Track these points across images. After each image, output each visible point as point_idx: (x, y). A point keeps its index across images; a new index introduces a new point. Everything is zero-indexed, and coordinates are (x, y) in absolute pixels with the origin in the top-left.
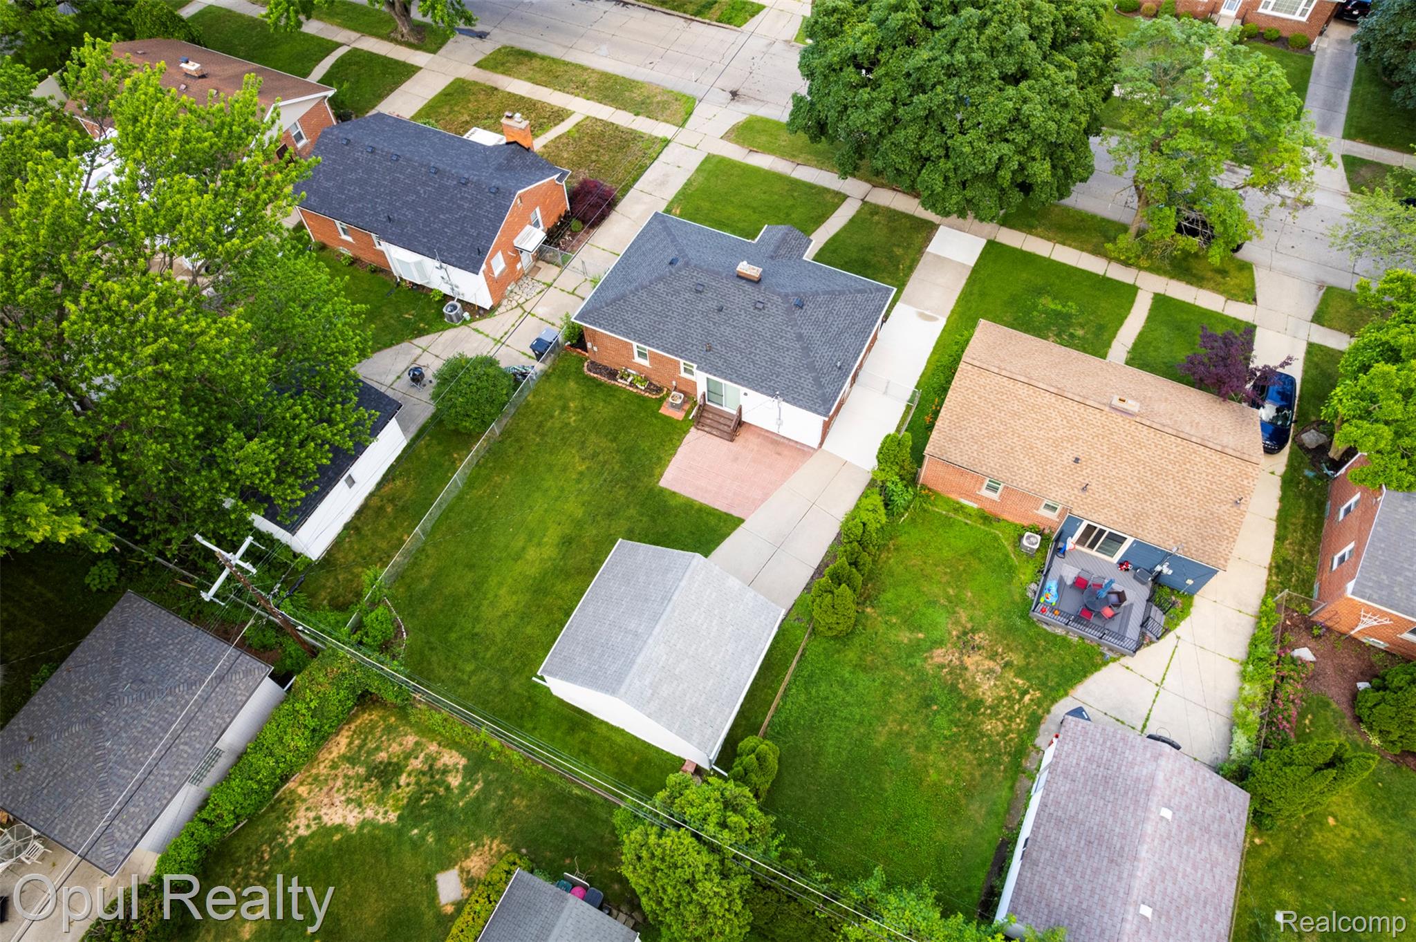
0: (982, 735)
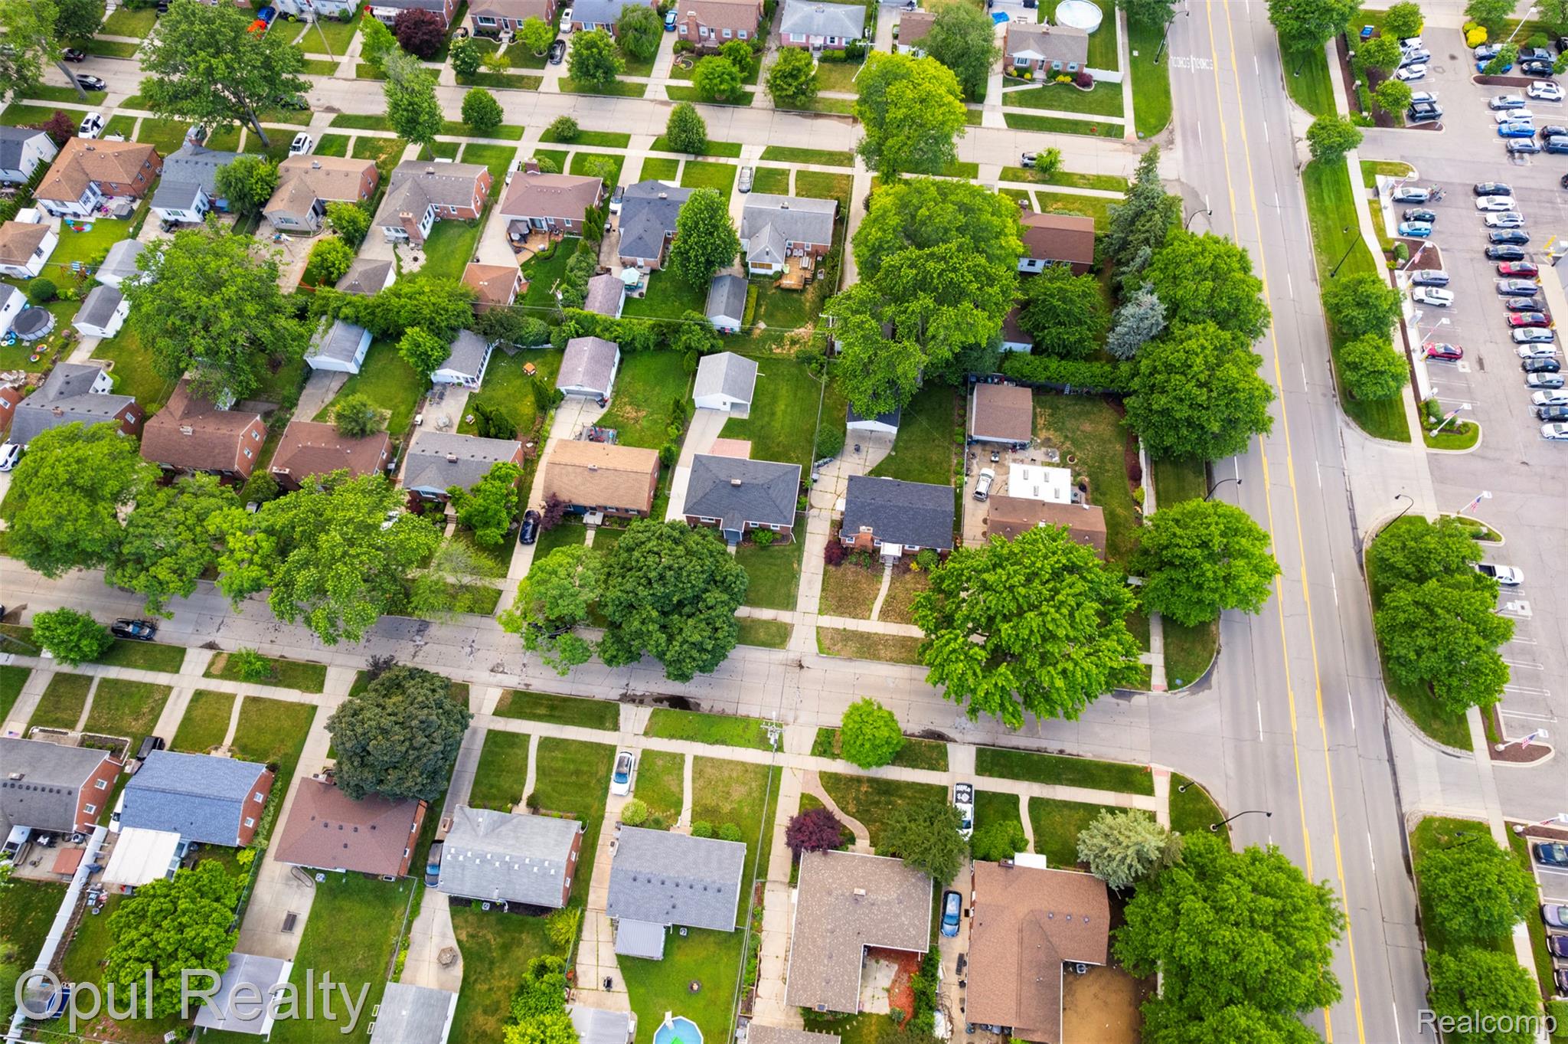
0: (628, 397)
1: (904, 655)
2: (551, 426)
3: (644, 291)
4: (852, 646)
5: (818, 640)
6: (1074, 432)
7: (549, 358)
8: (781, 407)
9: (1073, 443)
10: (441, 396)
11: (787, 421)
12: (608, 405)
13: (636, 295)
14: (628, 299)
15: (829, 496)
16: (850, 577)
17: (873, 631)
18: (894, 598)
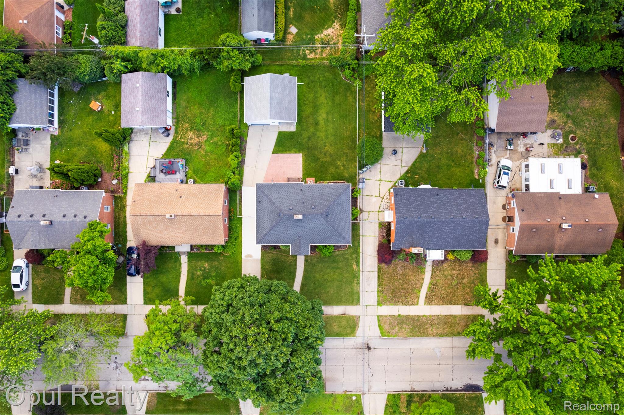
0: (188, 123)
1: (447, 330)
2: (128, 161)
3: (180, 5)
4: (407, 328)
5: (380, 326)
6: (574, 110)
7: (111, 90)
8: (322, 115)
9: (574, 122)
10: (26, 143)
11: (331, 131)
12: (172, 132)
13: (173, 11)
14: (167, 16)
15: (374, 199)
16: (400, 271)
17: (421, 314)
18: (436, 285)
